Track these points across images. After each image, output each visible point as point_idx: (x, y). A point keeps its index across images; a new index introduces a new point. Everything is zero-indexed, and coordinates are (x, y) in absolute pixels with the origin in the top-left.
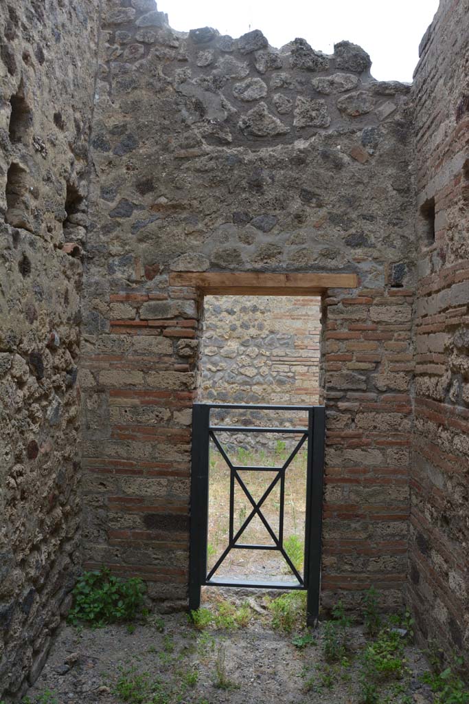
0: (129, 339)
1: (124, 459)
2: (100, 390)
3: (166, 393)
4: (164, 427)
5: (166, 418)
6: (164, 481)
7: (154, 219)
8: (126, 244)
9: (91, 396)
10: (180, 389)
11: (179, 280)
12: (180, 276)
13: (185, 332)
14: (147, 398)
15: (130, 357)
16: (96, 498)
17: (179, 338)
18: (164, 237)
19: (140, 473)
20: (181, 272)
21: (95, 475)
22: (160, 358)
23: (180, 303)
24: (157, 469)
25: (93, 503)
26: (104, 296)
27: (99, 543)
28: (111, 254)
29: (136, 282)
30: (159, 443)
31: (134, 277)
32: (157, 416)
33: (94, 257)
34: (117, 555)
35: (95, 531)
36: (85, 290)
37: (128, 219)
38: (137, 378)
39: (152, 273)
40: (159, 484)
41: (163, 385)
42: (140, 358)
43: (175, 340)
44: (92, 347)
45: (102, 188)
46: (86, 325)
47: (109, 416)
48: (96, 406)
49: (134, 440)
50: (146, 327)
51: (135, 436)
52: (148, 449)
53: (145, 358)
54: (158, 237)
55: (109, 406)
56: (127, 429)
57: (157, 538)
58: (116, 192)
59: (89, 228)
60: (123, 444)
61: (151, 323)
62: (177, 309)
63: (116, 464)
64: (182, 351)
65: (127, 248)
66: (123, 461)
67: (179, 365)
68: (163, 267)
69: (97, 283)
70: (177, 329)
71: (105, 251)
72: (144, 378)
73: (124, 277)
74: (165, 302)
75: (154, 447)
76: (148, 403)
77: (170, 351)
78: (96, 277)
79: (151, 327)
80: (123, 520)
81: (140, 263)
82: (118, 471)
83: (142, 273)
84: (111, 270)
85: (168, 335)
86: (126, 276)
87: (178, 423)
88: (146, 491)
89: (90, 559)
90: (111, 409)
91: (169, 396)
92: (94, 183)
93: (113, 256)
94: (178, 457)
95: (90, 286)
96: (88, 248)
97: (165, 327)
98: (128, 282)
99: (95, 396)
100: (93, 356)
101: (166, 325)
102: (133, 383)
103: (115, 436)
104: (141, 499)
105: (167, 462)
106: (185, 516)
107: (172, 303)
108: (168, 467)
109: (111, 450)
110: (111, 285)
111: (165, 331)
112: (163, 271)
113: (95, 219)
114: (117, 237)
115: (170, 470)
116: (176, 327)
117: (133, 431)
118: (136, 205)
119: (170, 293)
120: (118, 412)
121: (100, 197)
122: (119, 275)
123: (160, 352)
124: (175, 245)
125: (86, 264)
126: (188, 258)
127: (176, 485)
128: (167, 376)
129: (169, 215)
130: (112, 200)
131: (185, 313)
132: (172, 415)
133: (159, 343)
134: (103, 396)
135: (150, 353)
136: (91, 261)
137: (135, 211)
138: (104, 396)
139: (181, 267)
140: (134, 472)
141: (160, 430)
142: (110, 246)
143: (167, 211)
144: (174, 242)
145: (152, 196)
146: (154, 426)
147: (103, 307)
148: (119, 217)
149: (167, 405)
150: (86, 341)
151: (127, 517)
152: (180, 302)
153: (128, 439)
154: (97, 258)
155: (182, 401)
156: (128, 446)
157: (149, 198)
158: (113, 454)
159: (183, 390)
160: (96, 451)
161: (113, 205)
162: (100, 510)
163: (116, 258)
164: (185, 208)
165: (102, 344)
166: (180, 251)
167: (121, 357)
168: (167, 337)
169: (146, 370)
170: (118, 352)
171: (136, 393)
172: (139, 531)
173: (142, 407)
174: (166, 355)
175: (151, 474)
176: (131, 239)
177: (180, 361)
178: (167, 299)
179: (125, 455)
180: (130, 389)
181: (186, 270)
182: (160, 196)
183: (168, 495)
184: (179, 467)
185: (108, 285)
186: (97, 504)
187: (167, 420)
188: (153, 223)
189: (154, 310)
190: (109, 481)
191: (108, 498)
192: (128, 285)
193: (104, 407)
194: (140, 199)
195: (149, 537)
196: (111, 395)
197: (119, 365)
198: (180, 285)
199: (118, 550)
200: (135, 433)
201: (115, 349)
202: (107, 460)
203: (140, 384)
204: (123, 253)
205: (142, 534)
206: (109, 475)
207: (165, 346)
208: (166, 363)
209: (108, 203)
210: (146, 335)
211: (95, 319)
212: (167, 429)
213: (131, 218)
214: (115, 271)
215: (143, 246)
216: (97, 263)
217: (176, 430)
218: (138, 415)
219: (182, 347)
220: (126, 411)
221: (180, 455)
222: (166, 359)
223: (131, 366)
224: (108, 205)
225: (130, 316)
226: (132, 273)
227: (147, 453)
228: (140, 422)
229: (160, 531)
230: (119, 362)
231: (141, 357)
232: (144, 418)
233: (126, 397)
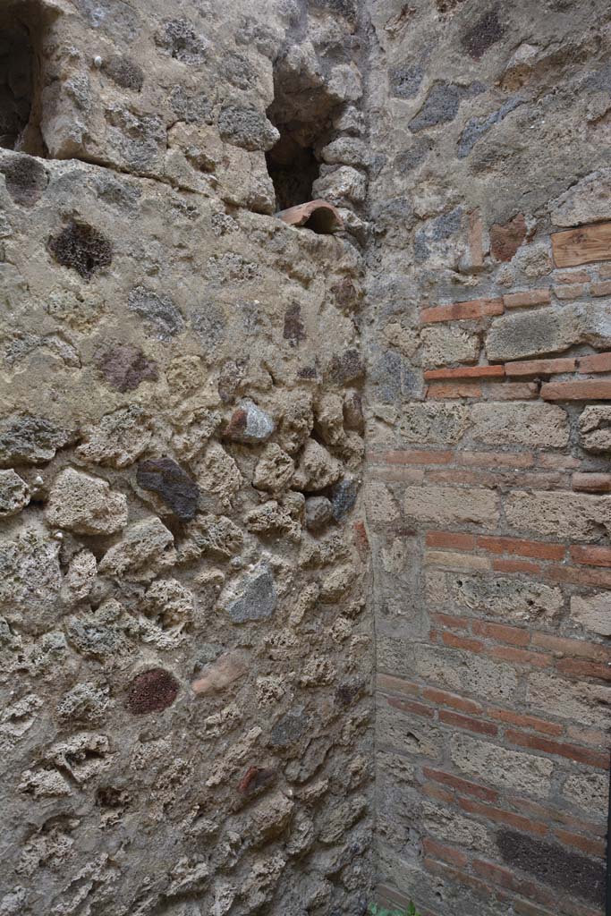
0: (464, 411)
1: (456, 692)
2: (407, 530)
3: (552, 548)
4: (546, 632)
5: (551, 611)
6: (544, 763)
7: (509, 107)
8: (446, 186)
9: (390, 542)
10: (588, 538)
11: (577, 248)
12: (579, 238)
13: (596, 386)
14: (506, 557)
15: (468, 456)
16: (401, 763)
17: (582, 404)
18: (535, 146)
19: (490, 730)
20: (581, 225)
21: (400, 715)
22: (535, 457)
23: (582, 311)
24: (526, 730)
25: (396, 772)
26: (408, 315)
27: (407, 856)
28: (416, 216)
29: (475, 271)
30: (534, 670)
31: (468, 261)
32: (531, 603)
33: (385, 231)
34: (438, 894)
35: (401, 829)
36: (372, 307)
37: (448, 125)
38: (483, 505)
39: (509, 243)
40: (532, 766)
41: (545, 527)
42: (489, 456)
43: (573, 410)
44: (389, 431)
45: (392, 73)
46: (377, 384)
47: (424, 591)
48: (398, 564)
49: (476, 652)
50: (503, 378)
51: (480, 644)
52: (508, 681)
53: (501, 457)
54: (520, 150)
55: (425, 567)
56: (463, 626)
57: (526, 890)
58: (420, 71)
59: (373, 170)
60: (453, 657)
61: (511, 369)
62: (576, 327)
63: (441, 699)
64: (592, 437)
65: (450, 193)
66: (453, 695)
67: (587, 476)
68: (534, 222)
69: (393, 287)
70: (580, 379)
71: (405, 212)
72: (499, 506)
73: (447, 263)
74: (542, 310)
75: (522, 677)
76: (510, 568)
77: (561, 437)
78: (391, 275)
79: (514, 379)
80: (452, 825)
81: (480, 224)
82: (444, 717)
83: (486, 246)
84: (421, 253)
85: (554, 396)
86: (450, 261)
87: (582, 627)
88: (503, 777)
89: (390, 881)
90: (428, 574)
91: (560, 554)
92: (377, 68)
93: (423, 219)
94: (582, 714)
95: (381, 296)
96: (373, 213)
97: (546, 377)
98: (457, 275)
99: (397, 542)
100: (392, 453)
101: (548, 371)
102: (475, 519)
103: (439, 638)
104: (492, 793)
105: (553, 718)
106: (595, 864)
107: (561, 310)
108: (556, 732)
109: (428, 666)
110: (422, 288)
111: (545, 385)
112: (534, 232)
113: (383, 146)
114: (429, 174)
115: (560, 741)
116: (573, 373)
117: (477, 632)
118: (463, 87)
119: (556, 287)
120: (442, 584)
121: (389, 94)
122: (436, 261)
123: (536, 441)
124: (563, 159)
125: (373, 248)
126: (596, 184)
127: (573, 780)
128: (553, 504)
129: (545, 88)
130: (414, 92)
131: (597, 335)
132: (568, 604)
133: (534, 419)
134: (413, 543)
135: (514, 444)
136: (383, 241)
137: (464, 103)
138: (415, 543)
139: (581, 213)
140: (477, 727)
141: (537, 638)
142: (416, 197)
143: (538, 78)
144: (559, 153)
145: (498, 52)
146: (524, 628)
147: (407, 340)
148: (428, 126)
149: (555, 577)
150: (379, 419)
151: (461, 821)
152: (581, 307)
153: (466, 648)
154: (391, 232)
155: (592, 571)
156: (465, 664)
157: (492, 58)
158: (434, 677)
159: (594, 543)
160: (401, 663)
161: (413, 103)
162: (409, 789)
163: (428, 222)
164: (584, 56)
165: (407, 425)
166: (577, 170)
167: (448, 455)
168: (550, 402)
169: (503, 488)
170: (442, 442)
171: (482, 544)
172: (486, 861)
173: (497, 577)
174: (550, 449)
175: (514, 739)
176: (457, 170)
177: (589, 465)
178: (548, 303)
179: (458, 684)
180: (469, 532)
181: (594, 217)
182: (519, 45)
183: (554, 800)
184: (585, 739)
185: (415, 287)
186: (401, 775)
187: (554, 617)
188: (506, 119)
189: (516, 334)
190: (425, 735)
191: (424, 769)
192: (456, 281)
193: (416, 569)
194: (472, 69)
195: (507, 882)
196: (429, 544)
197: (443, 474)
198: (580, 260)
199: (440, 885)
200: (479, 638)
201: (433, 435)
202: (422, 687)
203: (490, 521)
204: (441, 208)
205: (492, 870)
206: (424, 720)
207: (546, 426)
208: (549, 470)
209: (405, 102)
210: (502, 400)
211: (393, 370)
212: (553, 639)
213: (454, 122)
214: (429, 252)
215: (486, 180)
216: (393, 242)
217: (576, 643)
218: (486, 595)
219: (589, 426)
220: (460, 583)
221: (586, 709)
222: (551, 459)
223: (469, 477)
224: (406, 106)
225: (464, 356)
226: (463, 252)
227: (506, 690)
228: (490, 613)
229: (533, 879)
230: (444, 467)
231: (494, 454)
232: (500, 605)
233: (462, 551)
